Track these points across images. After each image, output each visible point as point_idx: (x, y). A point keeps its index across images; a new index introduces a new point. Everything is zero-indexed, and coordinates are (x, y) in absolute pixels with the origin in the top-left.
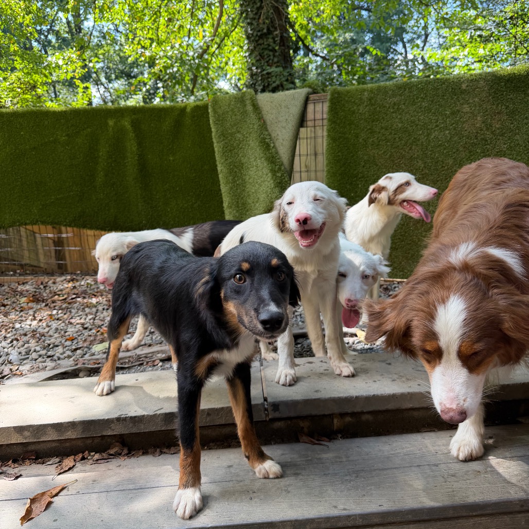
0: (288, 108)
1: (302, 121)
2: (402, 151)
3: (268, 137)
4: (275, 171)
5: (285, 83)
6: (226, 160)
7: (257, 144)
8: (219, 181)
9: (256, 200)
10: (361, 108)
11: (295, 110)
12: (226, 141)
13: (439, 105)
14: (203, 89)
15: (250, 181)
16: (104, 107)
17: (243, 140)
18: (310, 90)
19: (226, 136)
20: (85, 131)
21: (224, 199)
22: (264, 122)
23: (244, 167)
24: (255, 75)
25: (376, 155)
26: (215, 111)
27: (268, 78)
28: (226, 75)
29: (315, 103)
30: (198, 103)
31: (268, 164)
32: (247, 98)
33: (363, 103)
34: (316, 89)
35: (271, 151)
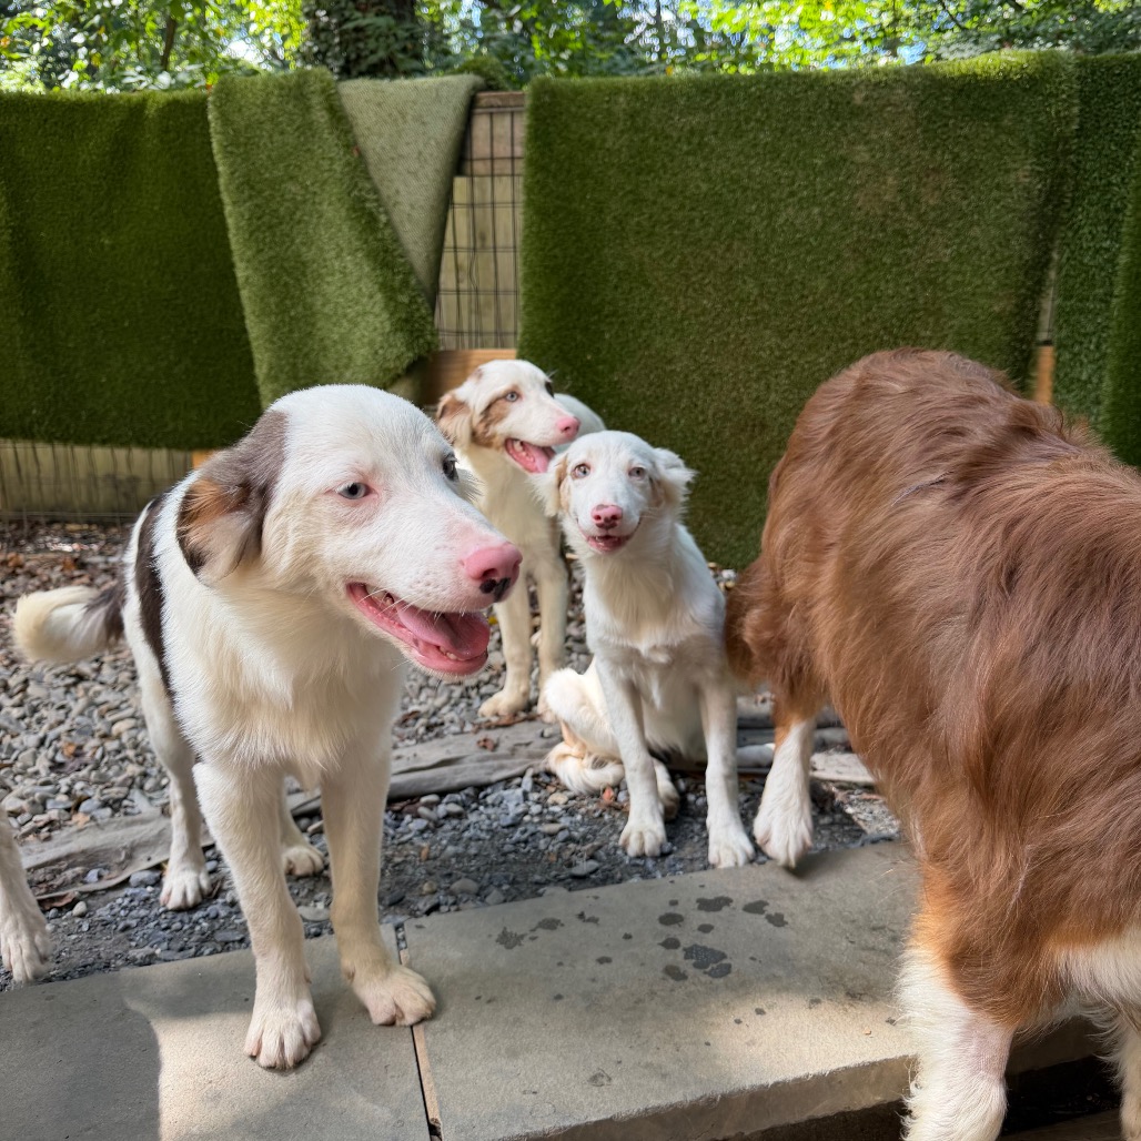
0: (423, 123)
1: (460, 159)
2: (708, 253)
3: (372, 196)
4: (393, 289)
5: (400, 56)
6: (260, 251)
7: (343, 213)
8: (239, 307)
9: (345, 361)
10: (610, 136)
11: (442, 129)
12: (259, 201)
14: (193, 57)
15: (326, 310)
17: (305, 202)
18: (479, 80)
19: (258, 187)
21: (257, 356)
22: (361, 156)
23: (308, 271)
24: (323, 30)
26: (225, 119)
27: (358, 40)
28: (247, 26)
29: (491, 114)
30: (179, 94)
31: (374, 269)
32: (312, 89)
33: (615, 124)
34: (494, 79)
35: (380, 236)
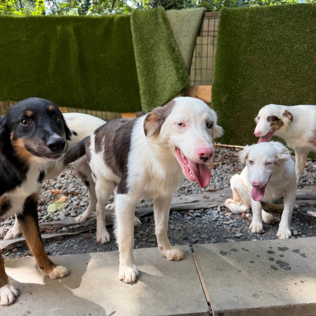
0: (189, 22)
1: (199, 32)
2: (271, 58)
3: (174, 43)
4: (178, 69)
6: (143, 59)
7: (166, 47)
8: (137, 74)
9: (164, 89)
10: (243, 24)
11: (194, 23)
12: (143, 44)
13: (301, 24)
15: (160, 75)
16: (53, 16)
17: (155, 45)
18: (205, 9)
19: (143, 40)
20: (40, 34)
21: (140, 88)
22: (172, 31)
23: (155, 64)
25: (252, 60)
26: (135, 22)
29: (209, 19)
31: (173, 63)
32: (159, 13)
33: (245, 21)
34: (209, 8)
35: (176, 54)
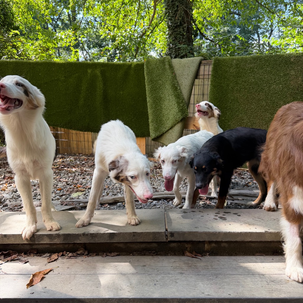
0: (189, 68)
1: (197, 75)
2: (254, 95)
3: (177, 83)
4: (179, 103)
5: (188, 54)
6: (152, 95)
7: (170, 87)
8: (147, 107)
9: (168, 118)
10: (231, 69)
11: (193, 69)
12: (153, 85)
13: (277, 70)
14: (142, 55)
15: (165, 108)
16: (86, 62)
17: (162, 85)
18: (202, 58)
19: (153, 82)
20: (74, 75)
21: (149, 117)
22: (175, 75)
23: (162, 99)
24: (171, 48)
25: (238, 97)
26: (147, 67)
27: (179, 50)
28: (155, 48)
29: (204, 65)
30: (138, 62)
31: (176, 99)
32: (166, 61)
33: (233, 67)
34: (206, 58)
35: (178, 92)
